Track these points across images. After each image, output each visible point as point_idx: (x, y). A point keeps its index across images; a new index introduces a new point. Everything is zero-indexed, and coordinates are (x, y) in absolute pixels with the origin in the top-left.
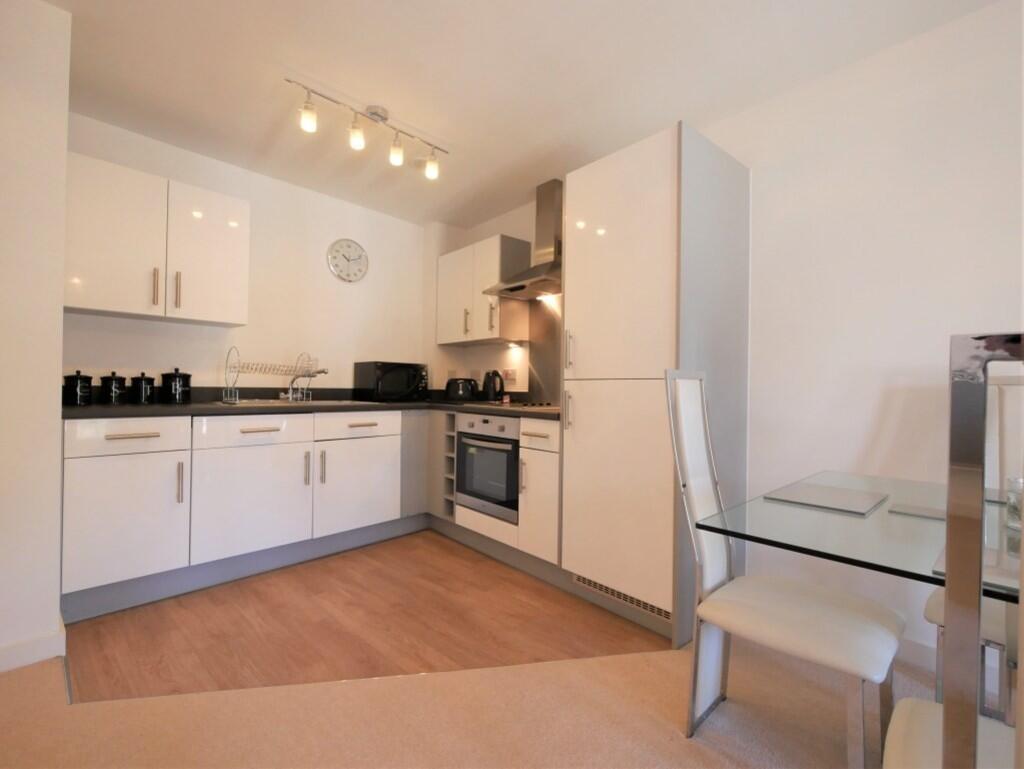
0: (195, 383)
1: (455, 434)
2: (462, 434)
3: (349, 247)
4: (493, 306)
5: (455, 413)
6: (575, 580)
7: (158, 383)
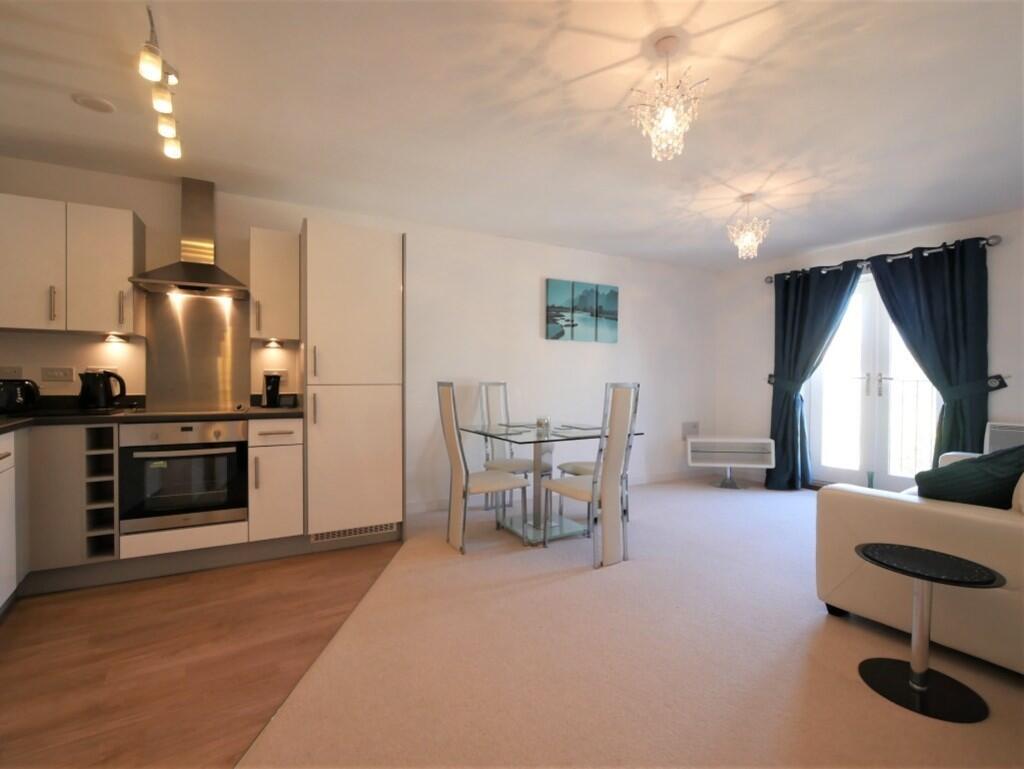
1: (114, 451)
2: (126, 452)
5: (115, 426)
6: (312, 540)
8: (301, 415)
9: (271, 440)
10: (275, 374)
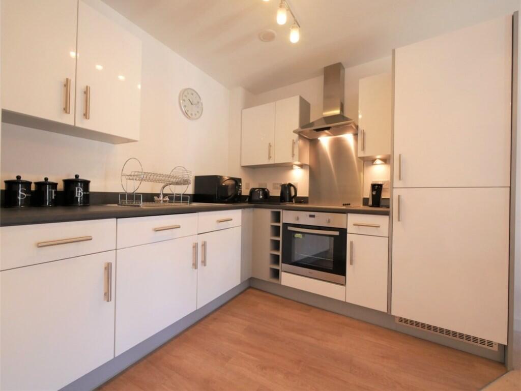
0: (93, 188)
1: (280, 225)
2: (286, 225)
3: (192, 94)
4: (295, 141)
5: (281, 210)
6: (397, 321)
7: (61, 187)
8: (387, 213)
9: (364, 230)
10: (379, 183)
